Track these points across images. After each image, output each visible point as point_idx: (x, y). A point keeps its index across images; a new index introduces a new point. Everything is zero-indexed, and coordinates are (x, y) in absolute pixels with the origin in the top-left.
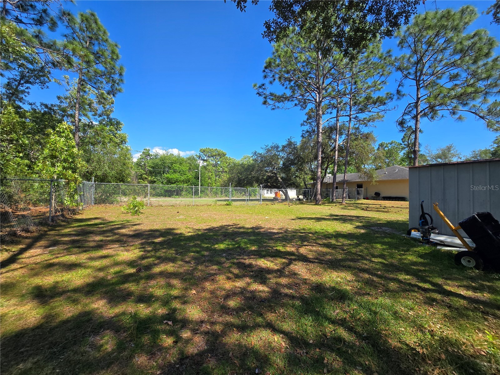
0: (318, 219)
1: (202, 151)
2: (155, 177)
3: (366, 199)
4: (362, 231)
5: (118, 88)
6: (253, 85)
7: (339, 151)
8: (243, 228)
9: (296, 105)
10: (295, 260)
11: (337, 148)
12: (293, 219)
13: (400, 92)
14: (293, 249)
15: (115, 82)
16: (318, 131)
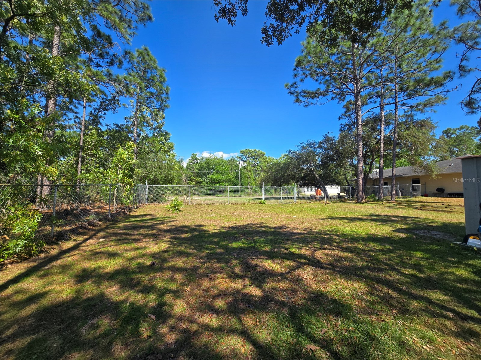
0: (352, 220)
1: (242, 152)
2: (201, 178)
3: (425, 196)
4: (403, 235)
5: (166, 105)
6: (285, 84)
7: (385, 144)
8: (267, 227)
9: (333, 98)
10: (305, 264)
11: (382, 140)
12: (322, 219)
13: (464, 67)
14: (307, 252)
15: (163, 100)
16: (358, 123)
